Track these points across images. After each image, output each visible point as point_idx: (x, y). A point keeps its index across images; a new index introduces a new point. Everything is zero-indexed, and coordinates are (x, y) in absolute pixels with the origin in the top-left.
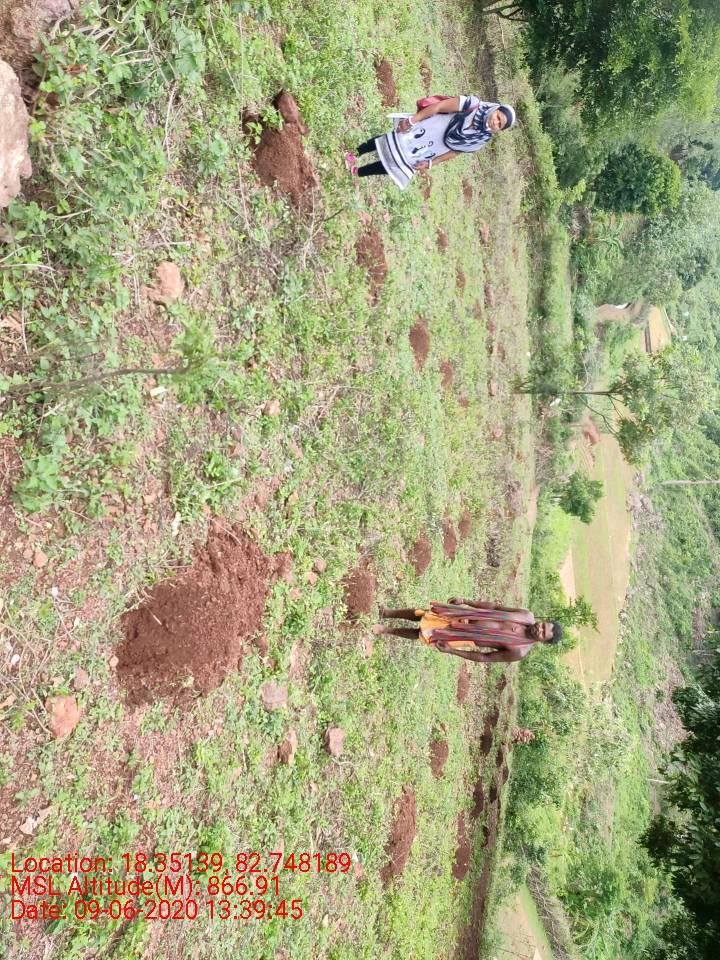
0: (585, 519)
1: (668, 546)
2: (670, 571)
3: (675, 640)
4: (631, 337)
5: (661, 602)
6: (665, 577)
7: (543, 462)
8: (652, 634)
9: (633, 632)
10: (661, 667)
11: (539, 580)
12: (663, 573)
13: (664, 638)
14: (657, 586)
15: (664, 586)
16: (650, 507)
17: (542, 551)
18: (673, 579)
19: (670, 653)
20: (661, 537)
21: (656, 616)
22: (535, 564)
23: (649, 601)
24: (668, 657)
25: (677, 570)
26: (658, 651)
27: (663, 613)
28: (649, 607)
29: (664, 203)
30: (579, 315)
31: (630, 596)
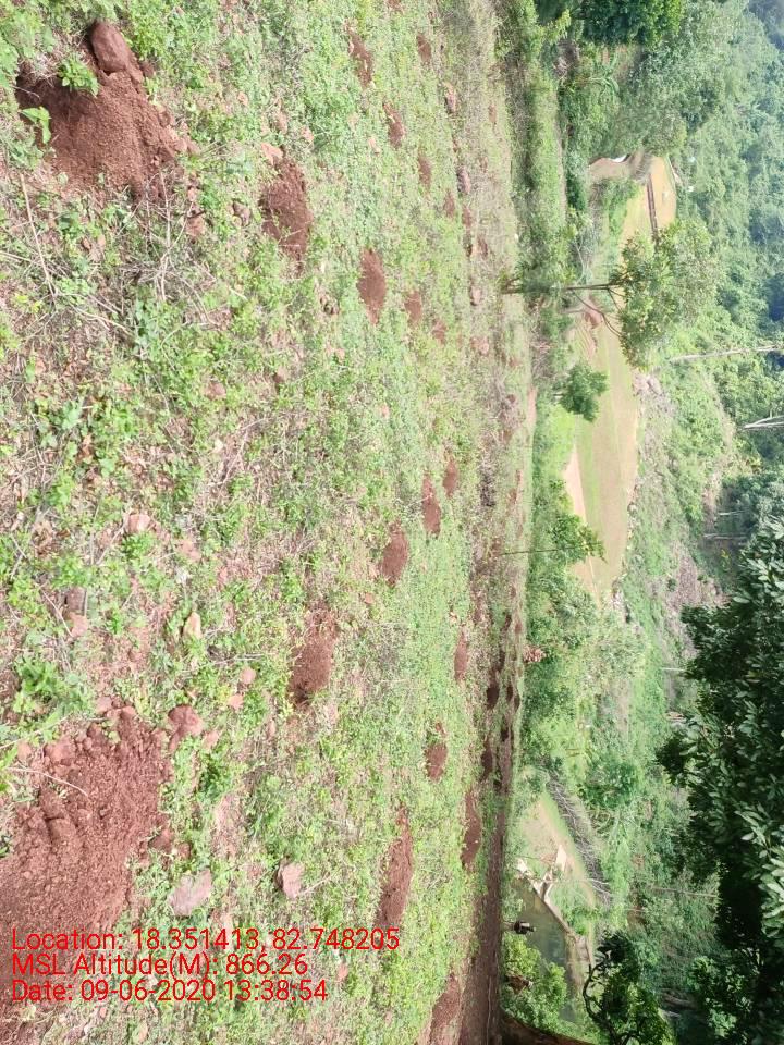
0: (589, 417)
1: (678, 429)
2: (680, 455)
3: (687, 526)
4: (632, 195)
5: (671, 489)
6: (675, 463)
7: (540, 359)
8: (662, 523)
9: (643, 524)
10: (672, 556)
11: (543, 490)
12: (673, 458)
13: (674, 526)
14: (667, 472)
15: (674, 472)
16: (658, 388)
17: (544, 459)
18: (682, 462)
19: (681, 540)
20: (670, 420)
21: (666, 504)
22: (537, 474)
23: (659, 490)
24: (679, 544)
25: (687, 453)
26: (669, 541)
27: (673, 500)
28: (659, 496)
29: (663, 28)
30: (572, 176)
31: (639, 487)
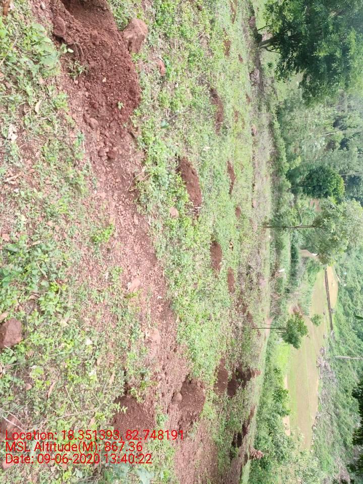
0: (296, 347)
1: (339, 392)
2: (340, 407)
3: (344, 449)
5: (335, 424)
6: (337, 410)
7: (274, 303)
8: (330, 443)
9: (320, 439)
10: (336, 465)
12: (336, 407)
13: (337, 446)
14: (333, 414)
15: (337, 415)
16: (329, 368)
18: (341, 411)
19: (341, 457)
20: (335, 387)
21: (333, 432)
23: (329, 422)
24: (339, 459)
25: (344, 407)
26: (334, 454)
27: (336, 431)
28: (328, 425)
31: (318, 417)
